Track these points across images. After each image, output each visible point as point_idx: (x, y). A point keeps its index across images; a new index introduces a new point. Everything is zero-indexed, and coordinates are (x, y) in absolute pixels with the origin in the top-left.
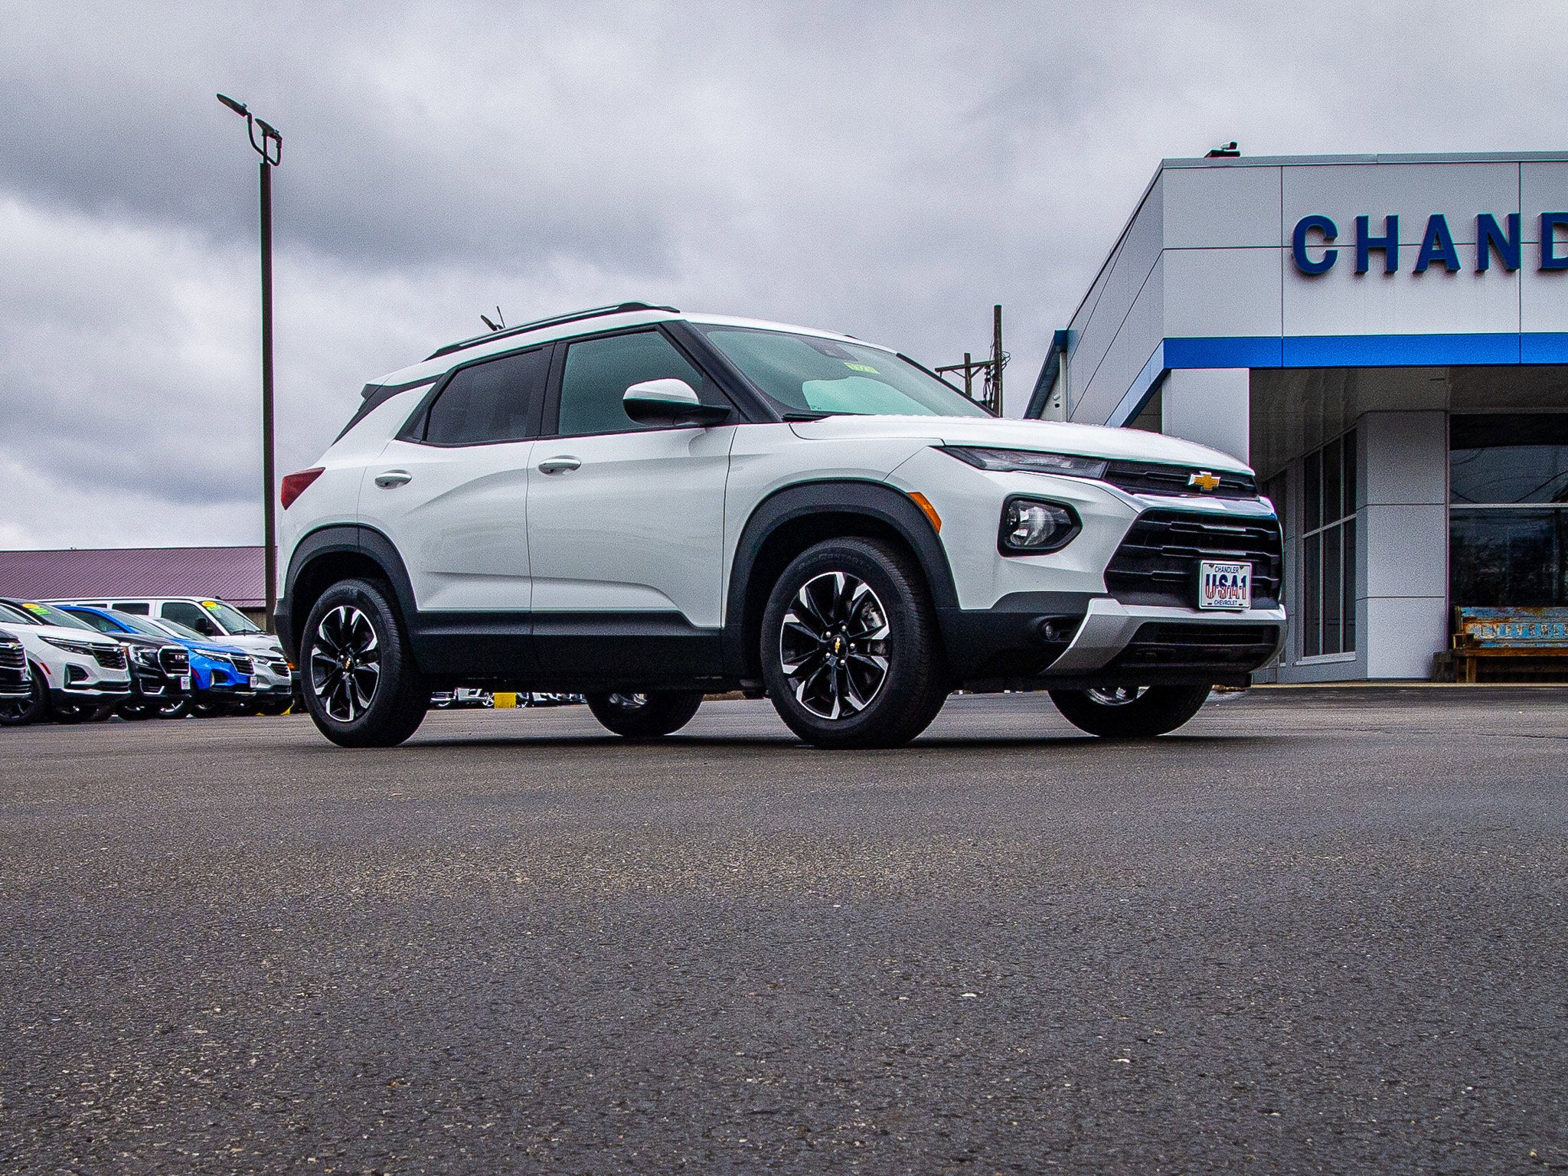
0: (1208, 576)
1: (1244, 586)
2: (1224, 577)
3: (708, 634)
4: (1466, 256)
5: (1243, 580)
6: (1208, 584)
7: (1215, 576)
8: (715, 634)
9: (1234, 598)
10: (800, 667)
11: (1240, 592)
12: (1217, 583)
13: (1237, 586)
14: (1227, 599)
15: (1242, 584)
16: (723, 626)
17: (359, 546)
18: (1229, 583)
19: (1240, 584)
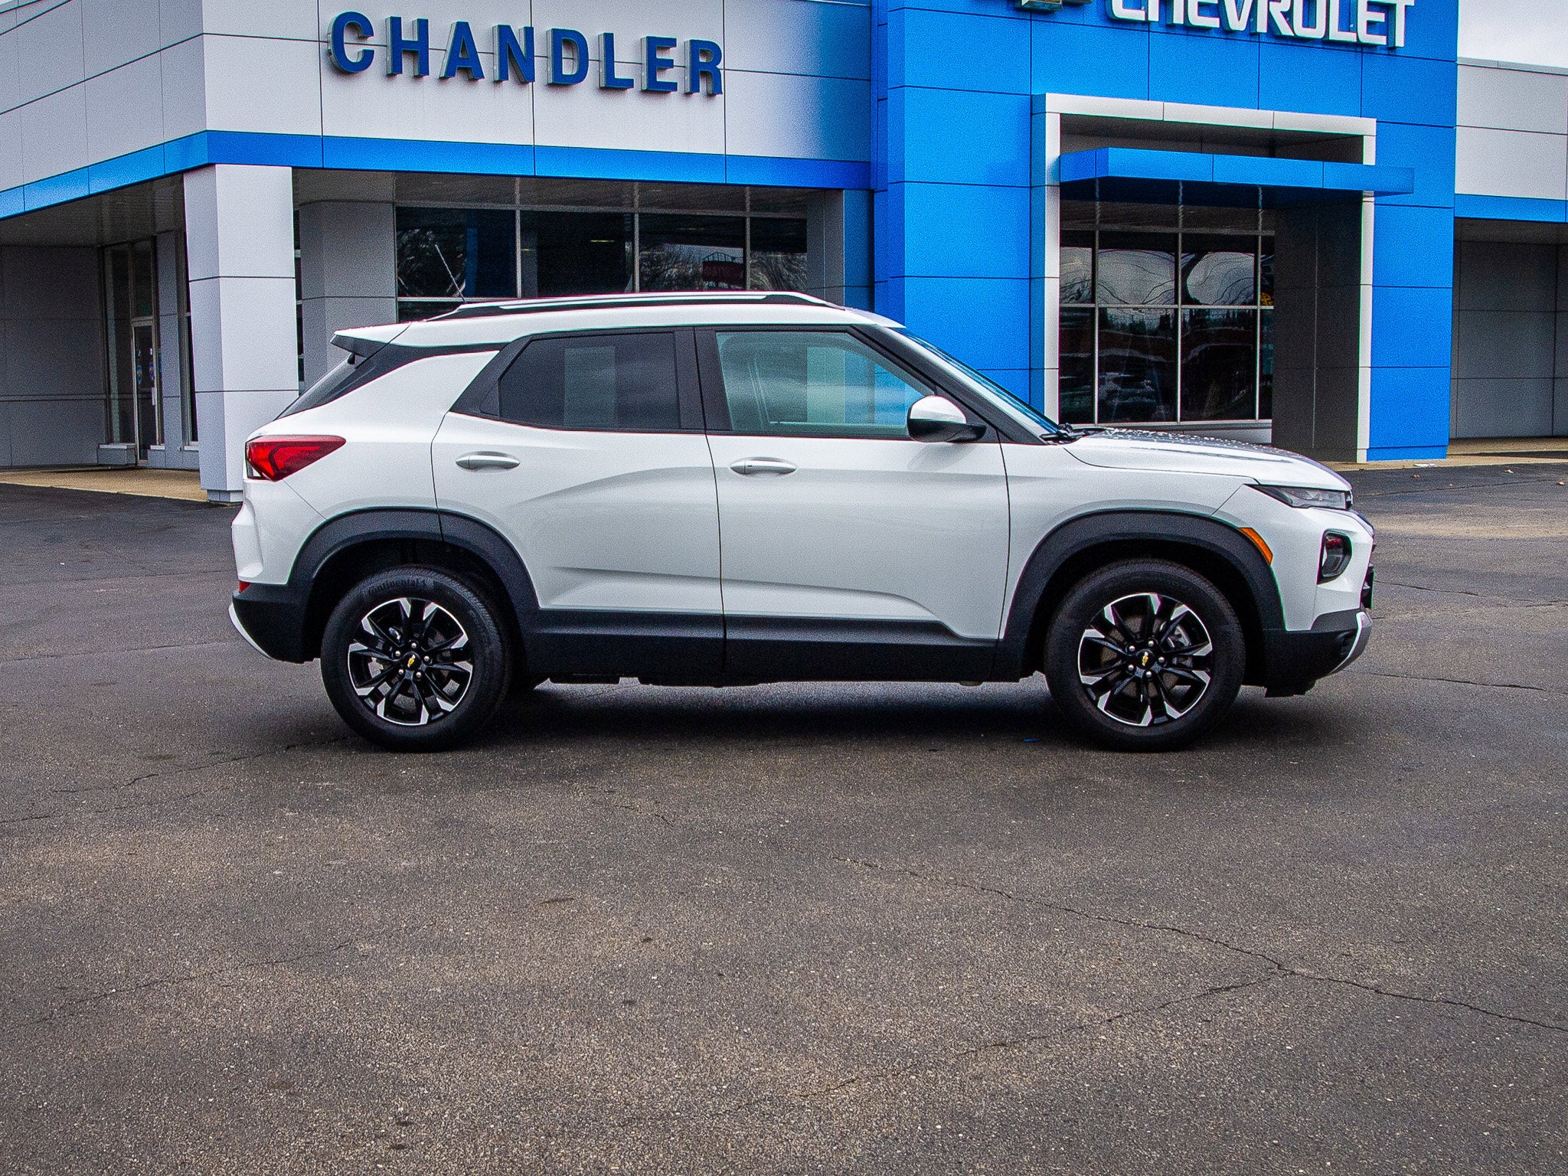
3: (980, 645)
4: (488, 64)
8: (992, 645)
10: (1103, 678)
16: (1002, 637)
17: (442, 534)
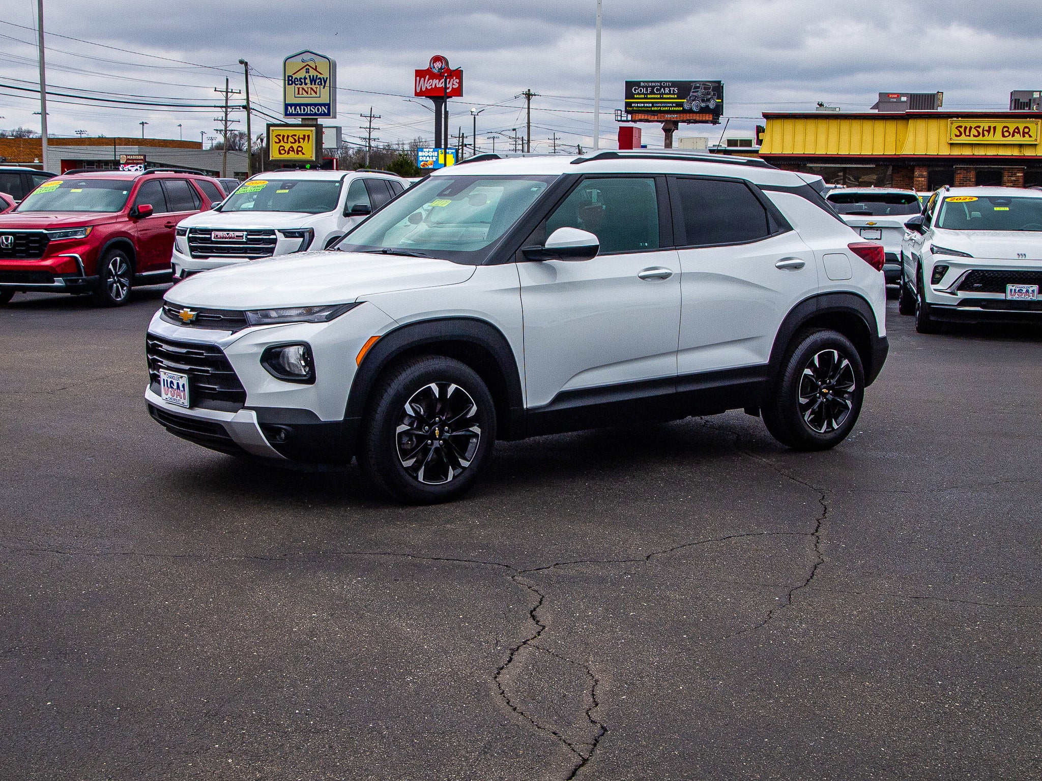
0: (164, 380)
1: (184, 390)
2: (172, 382)
5: (183, 386)
6: (164, 385)
7: (167, 380)
9: (179, 398)
11: (182, 394)
12: (169, 386)
13: (180, 390)
14: (175, 397)
15: (183, 389)
18: (175, 387)
19: (181, 389)
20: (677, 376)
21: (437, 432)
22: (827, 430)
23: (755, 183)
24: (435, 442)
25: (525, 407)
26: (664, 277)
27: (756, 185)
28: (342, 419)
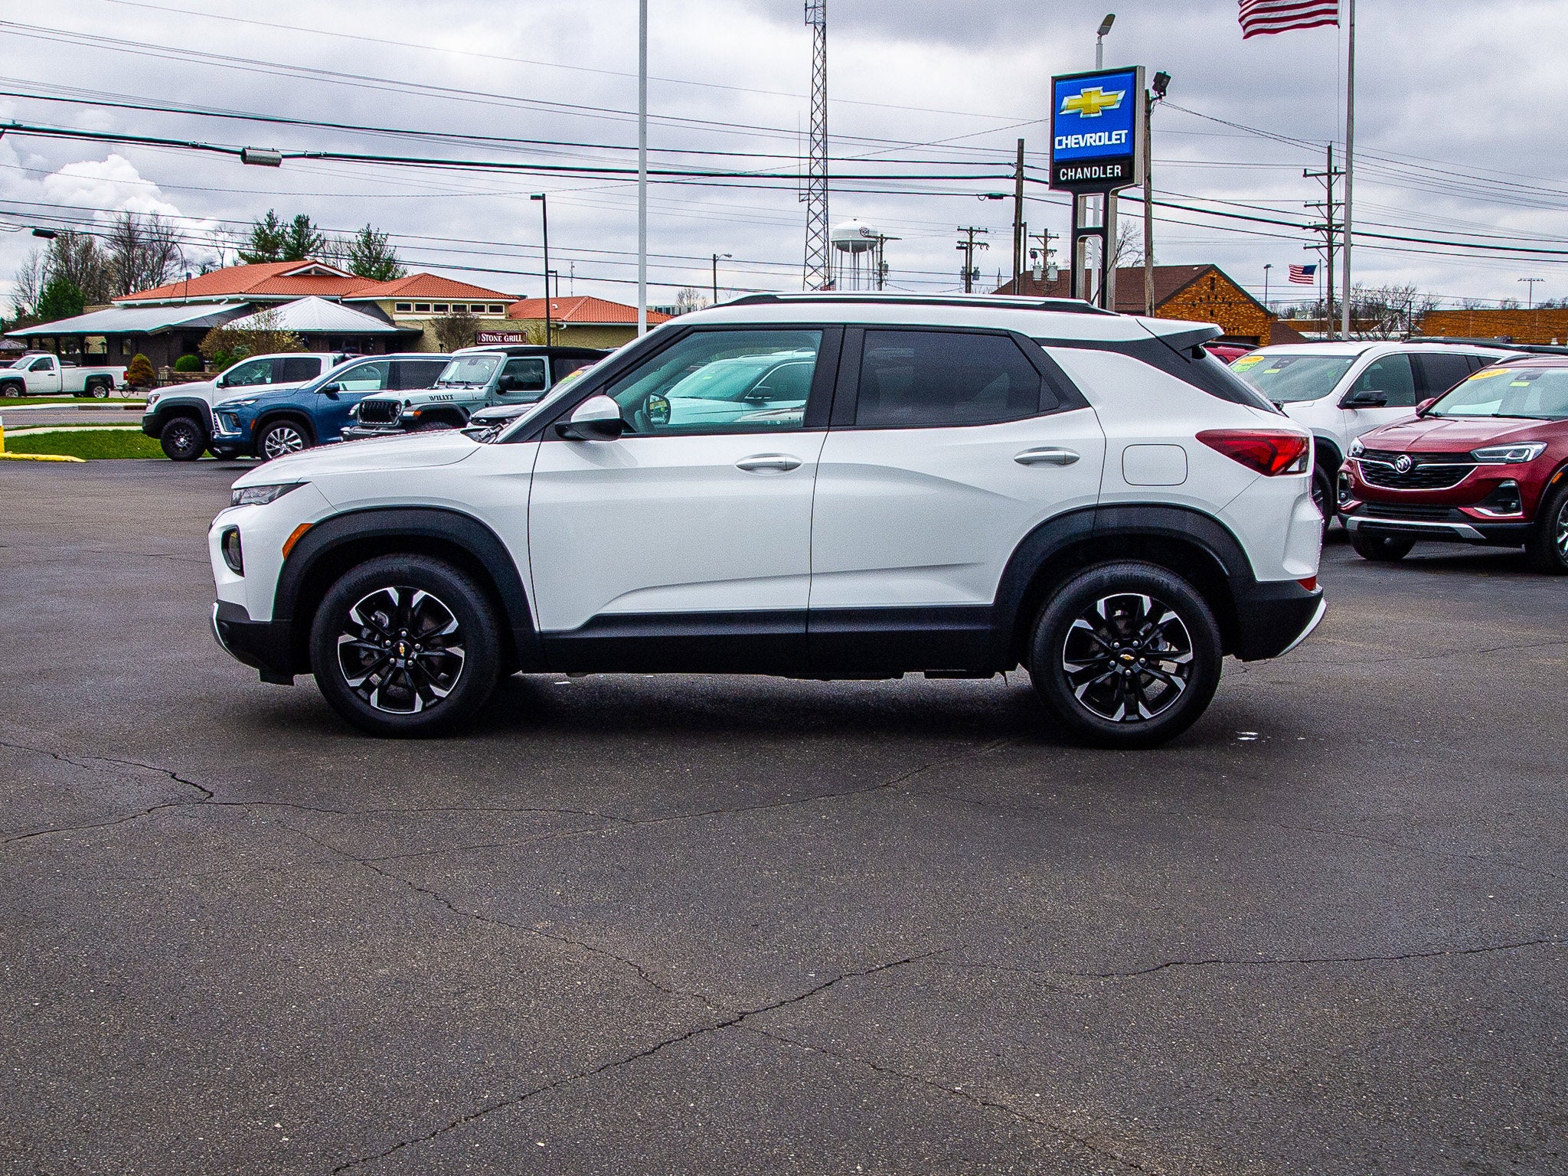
20: (809, 610)
21: (402, 649)
22: (1128, 718)
23: (1030, 336)
24: (399, 661)
25: (537, 629)
26: (787, 467)
27: (1032, 339)
28: (270, 620)
